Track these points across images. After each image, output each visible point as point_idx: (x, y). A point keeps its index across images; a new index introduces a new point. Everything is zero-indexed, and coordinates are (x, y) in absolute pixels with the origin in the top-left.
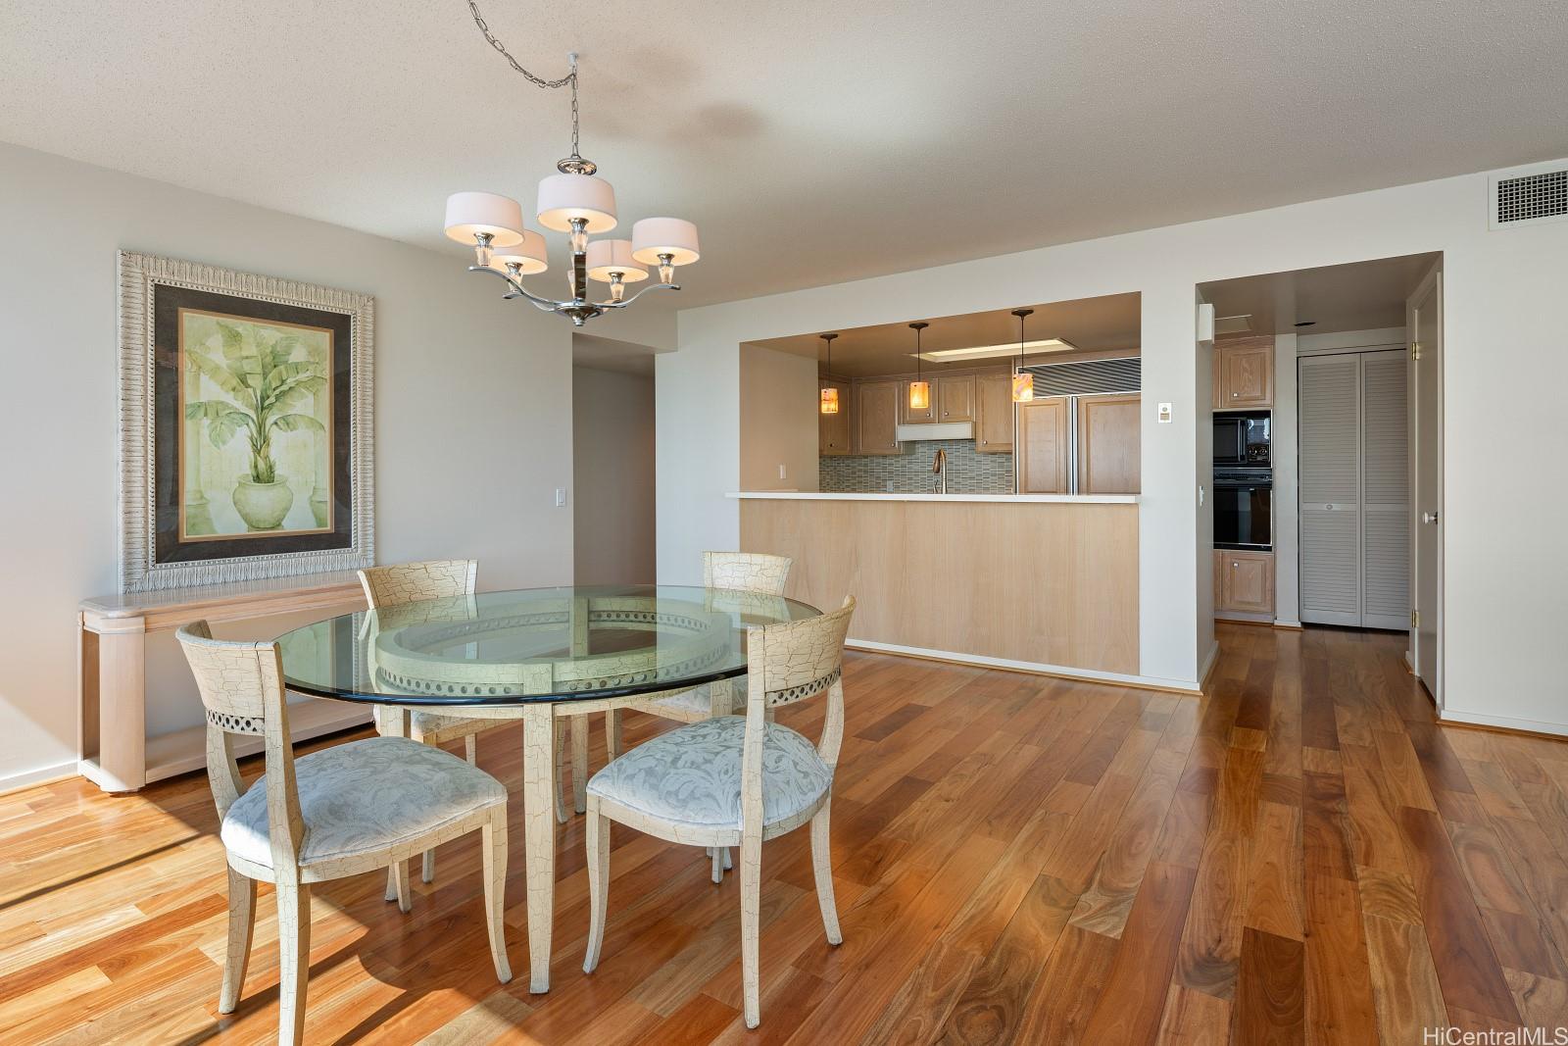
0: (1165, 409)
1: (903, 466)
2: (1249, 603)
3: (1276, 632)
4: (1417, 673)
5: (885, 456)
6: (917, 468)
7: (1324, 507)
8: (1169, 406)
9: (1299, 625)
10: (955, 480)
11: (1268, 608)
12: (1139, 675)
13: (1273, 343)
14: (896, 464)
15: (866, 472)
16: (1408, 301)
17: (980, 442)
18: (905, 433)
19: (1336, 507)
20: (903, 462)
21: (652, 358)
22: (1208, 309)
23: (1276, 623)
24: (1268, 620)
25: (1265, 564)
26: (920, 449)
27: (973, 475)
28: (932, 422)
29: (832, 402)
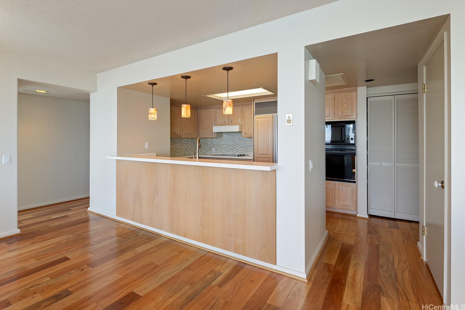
0: (289, 117)
1: (218, 142)
2: (346, 206)
3: (358, 219)
4: (425, 259)
5: (212, 138)
6: (223, 143)
7: (378, 164)
8: (291, 116)
9: (367, 217)
10: (237, 148)
11: (354, 208)
12: (276, 264)
13: (356, 91)
14: (216, 141)
15: (205, 144)
16: (418, 65)
17: (243, 133)
18: (216, 129)
19: (384, 164)
20: (218, 141)
21: (88, 95)
22: (313, 63)
23: (358, 215)
24: (354, 213)
25: (353, 188)
26: (224, 135)
27: (243, 146)
28: (226, 125)
29: (153, 114)
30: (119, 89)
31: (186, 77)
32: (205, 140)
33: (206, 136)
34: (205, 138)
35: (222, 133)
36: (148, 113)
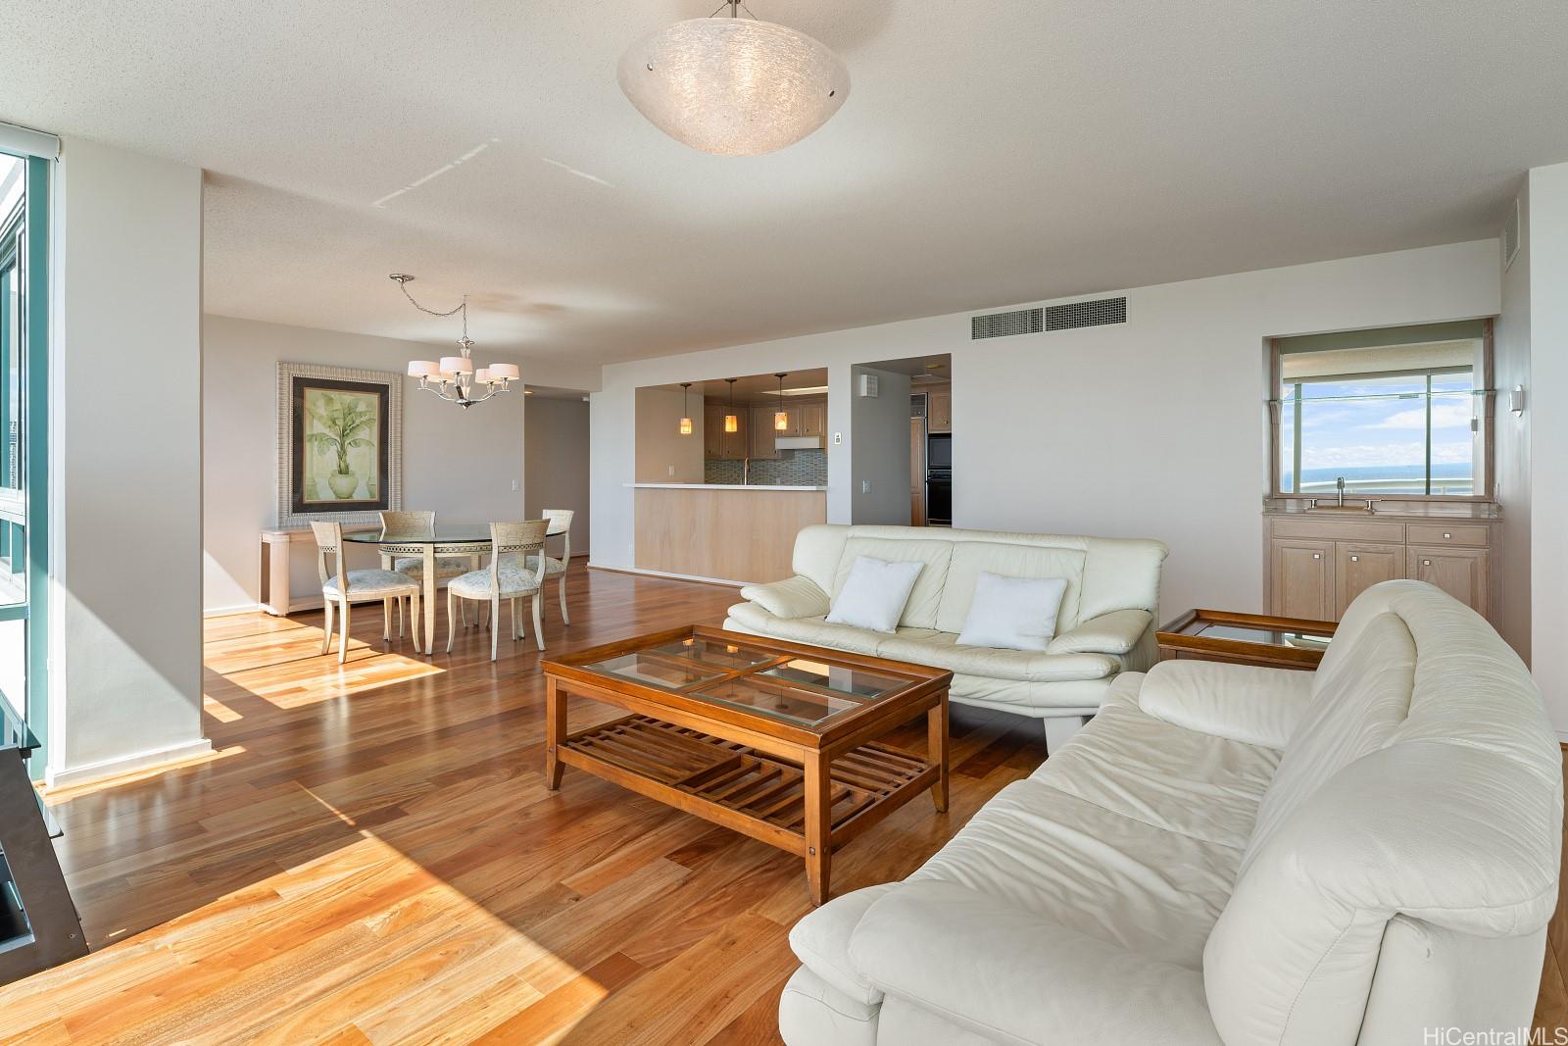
0: (838, 436)
1: (786, 467)
14: (783, 465)
18: (780, 445)
20: (787, 464)
21: (587, 395)
22: (864, 378)
26: (797, 454)
28: (798, 436)
29: (686, 428)
30: (638, 390)
31: (732, 381)
32: (762, 463)
33: (765, 457)
34: (763, 460)
35: (794, 450)
36: (679, 426)
